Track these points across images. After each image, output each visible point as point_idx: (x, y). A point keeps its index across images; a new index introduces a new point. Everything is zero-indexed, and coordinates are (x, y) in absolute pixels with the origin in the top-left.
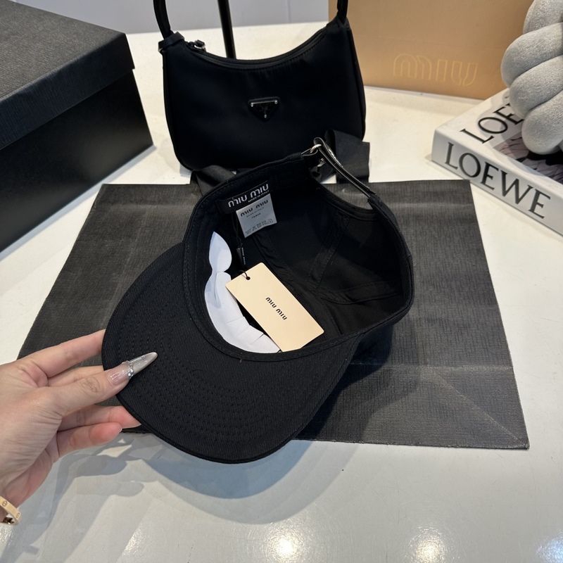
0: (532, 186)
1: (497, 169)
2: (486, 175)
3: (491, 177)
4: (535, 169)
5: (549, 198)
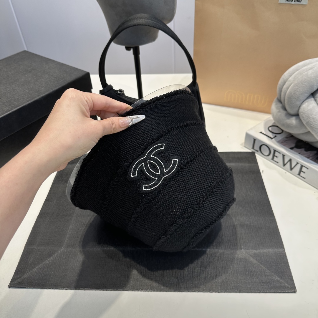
0: (298, 162)
1: (280, 153)
2: (274, 156)
3: (277, 157)
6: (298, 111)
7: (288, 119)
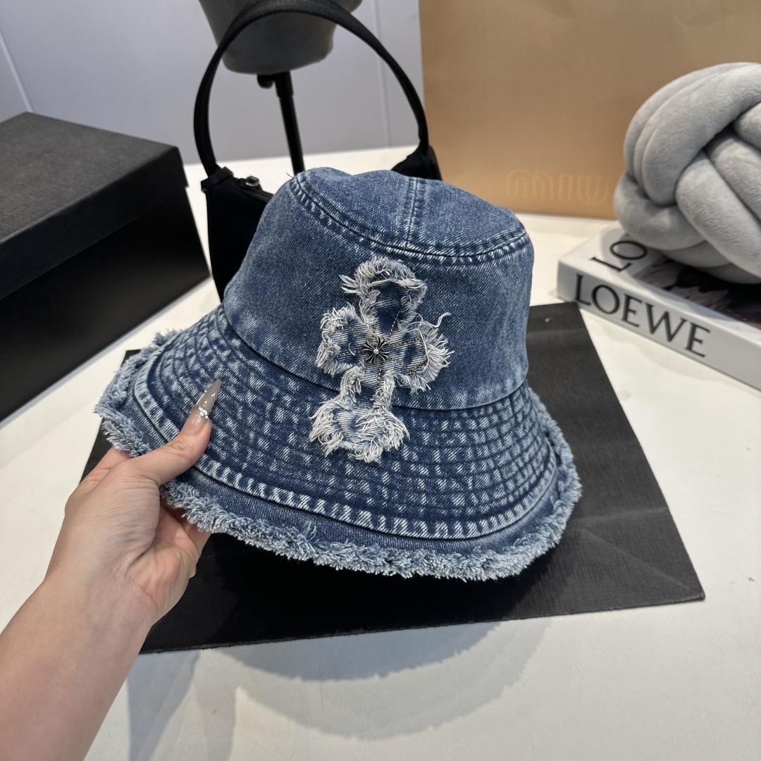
0: (685, 318)
1: (640, 301)
2: (627, 310)
3: (634, 312)
4: (687, 298)
5: (708, 331)
6: (674, 193)
7: (653, 214)
